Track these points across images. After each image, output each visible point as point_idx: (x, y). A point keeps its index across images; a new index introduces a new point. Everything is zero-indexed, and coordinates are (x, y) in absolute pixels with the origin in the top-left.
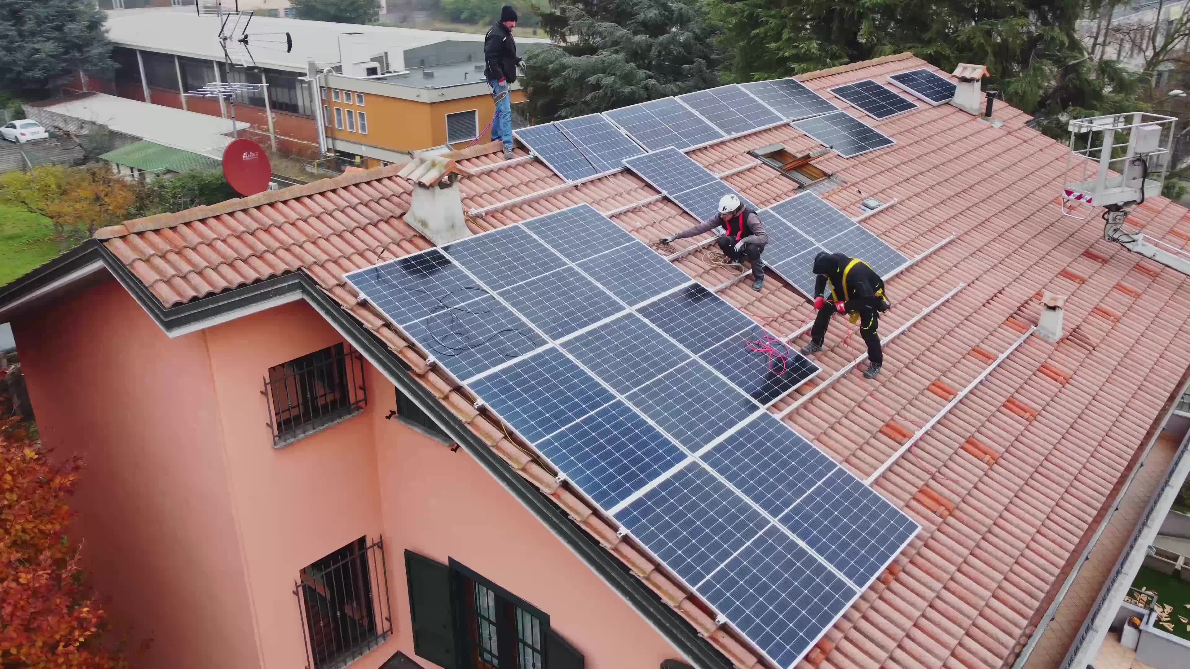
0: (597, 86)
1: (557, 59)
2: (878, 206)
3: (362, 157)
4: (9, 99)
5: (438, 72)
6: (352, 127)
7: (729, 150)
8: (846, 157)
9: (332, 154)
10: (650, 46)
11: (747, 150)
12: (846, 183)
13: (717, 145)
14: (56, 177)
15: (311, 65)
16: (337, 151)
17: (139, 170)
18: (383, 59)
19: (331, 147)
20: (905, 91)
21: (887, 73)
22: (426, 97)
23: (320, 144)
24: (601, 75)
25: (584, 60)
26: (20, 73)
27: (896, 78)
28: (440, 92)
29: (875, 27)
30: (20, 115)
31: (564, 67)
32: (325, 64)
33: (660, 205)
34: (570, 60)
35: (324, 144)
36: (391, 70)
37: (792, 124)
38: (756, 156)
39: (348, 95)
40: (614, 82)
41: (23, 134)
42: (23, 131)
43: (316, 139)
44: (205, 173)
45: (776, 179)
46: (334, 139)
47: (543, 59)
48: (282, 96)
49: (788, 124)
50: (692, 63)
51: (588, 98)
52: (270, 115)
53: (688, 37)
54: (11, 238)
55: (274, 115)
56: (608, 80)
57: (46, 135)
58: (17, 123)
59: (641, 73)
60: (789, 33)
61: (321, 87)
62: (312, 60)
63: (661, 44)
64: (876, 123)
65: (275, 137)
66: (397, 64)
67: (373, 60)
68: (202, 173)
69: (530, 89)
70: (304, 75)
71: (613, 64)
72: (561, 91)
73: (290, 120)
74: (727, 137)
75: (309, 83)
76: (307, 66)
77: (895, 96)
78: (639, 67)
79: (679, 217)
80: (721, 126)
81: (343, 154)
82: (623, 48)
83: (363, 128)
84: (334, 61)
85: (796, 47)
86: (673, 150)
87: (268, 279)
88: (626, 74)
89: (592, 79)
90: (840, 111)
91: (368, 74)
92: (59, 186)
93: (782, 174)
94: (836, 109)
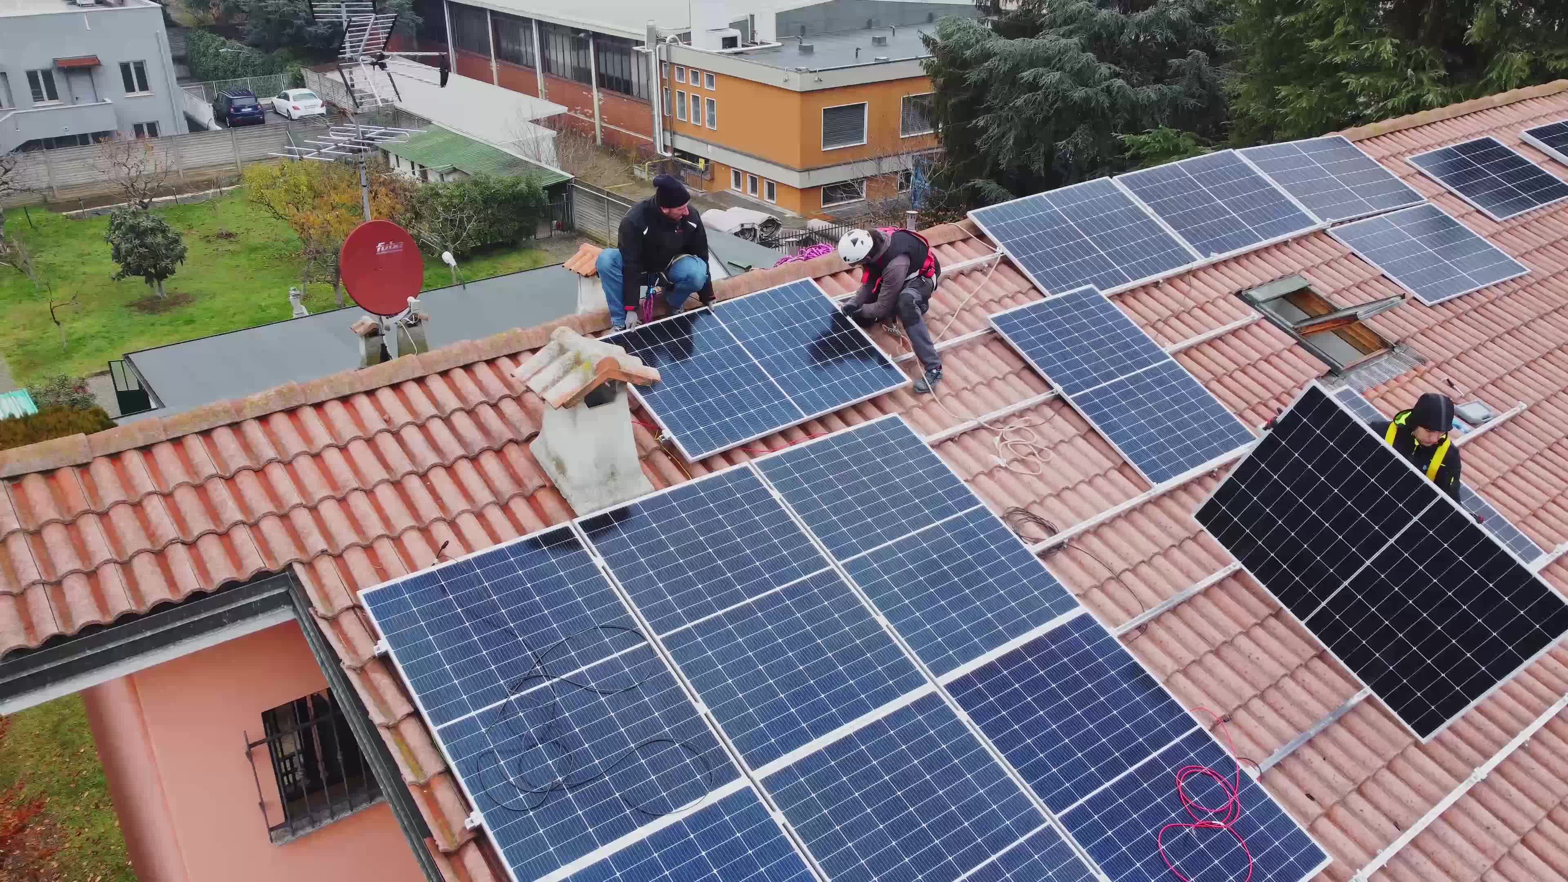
0: (1033, 86)
1: (978, 42)
2: (1486, 419)
3: (707, 161)
4: (288, 60)
5: (818, 45)
6: (697, 119)
7: (1200, 289)
8: (1429, 303)
9: (669, 155)
10: (1122, 27)
11: (1237, 288)
12: (1423, 362)
13: (1181, 276)
14: (308, 174)
15: (650, 30)
16: (676, 150)
17: (421, 167)
18: (746, 26)
19: (669, 144)
20: (1553, 160)
21: (1522, 123)
22: (797, 83)
23: (655, 139)
24: (1041, 70)
25: (1019, 44)
26: (300, 28)
27: (1536, 133)
28: (815, 77)
29: (1500, 18)
30: (299, 82)
31: (987, 55)
32: (668, 30)
33: (1048, 412)
34: (999, 44)
35: (659, 139)
36: (757, 40)
37: (1329, 231)
38: (1252, 303)
39: (695, 74)
40: (1061, 81)
41: (295, 108)
42: (296, 104)
43: (650, 132)
44: (494, 177)
45: (1286, 354)
46: (673, 133)
47: (957, 42)
48: (614, 70)
49: (1324, 231)
50: (1185, 56)
51: (1019, 102)
52: (596, 95)
53: (1182, 14)
54: (254, 249)
55: (601, 95)
56: (1052, 77)
57: (323, 110)
58: (292, 92)
59: (1104, 69)
60: (1347, 24)
61: (661, 61)
62: (651, 23)
63: (1138, 25)
64: (1492, 228)
65: (602, 127)
66: (766, 32)
67: (732, 25)
68: (487, 178)
69: (940, 80)
70: (643, 43)
71: (1063, 52)
72: (983, 86)
73: (621, 104)
74: (1201, 261)
75: (647, 55)
76: (645, 32)
77: (1534, 170)
78: (1101, 59)
79: (1080, 442)
80: (1191, 237)
81: (684, 155)
82: (1080, 28)
83: (712, 122)
84: (681, 26)
85: (1356, 48)
86: (1091, 292)
87: (219, 590)
88: (1080, 69)
89: (1027, 75)
90: (1426, 202)
91: (724, 47)
92: (310, 187)
93: (1299, 343)
94: (1421, 199)
